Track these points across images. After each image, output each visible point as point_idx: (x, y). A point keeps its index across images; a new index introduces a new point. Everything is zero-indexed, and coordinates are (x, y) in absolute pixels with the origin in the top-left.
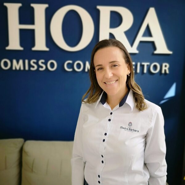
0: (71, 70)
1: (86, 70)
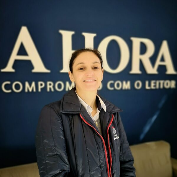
0: (112, 89)
1: (124, 88)
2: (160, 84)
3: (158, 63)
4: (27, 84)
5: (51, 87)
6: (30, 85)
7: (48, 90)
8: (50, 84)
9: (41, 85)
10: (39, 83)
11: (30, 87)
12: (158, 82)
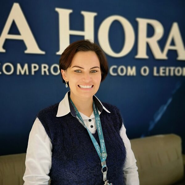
1: (128, 74)
2: (170, 70)
3: (168, 47)
4: (19, 66)
5: (46, 70)
6: (22, 67)
7: (43, 73)
8: (45, 67)
9: (35, 67)
10: (33, 65)
11: (22, 70)
12: (167, 69)
